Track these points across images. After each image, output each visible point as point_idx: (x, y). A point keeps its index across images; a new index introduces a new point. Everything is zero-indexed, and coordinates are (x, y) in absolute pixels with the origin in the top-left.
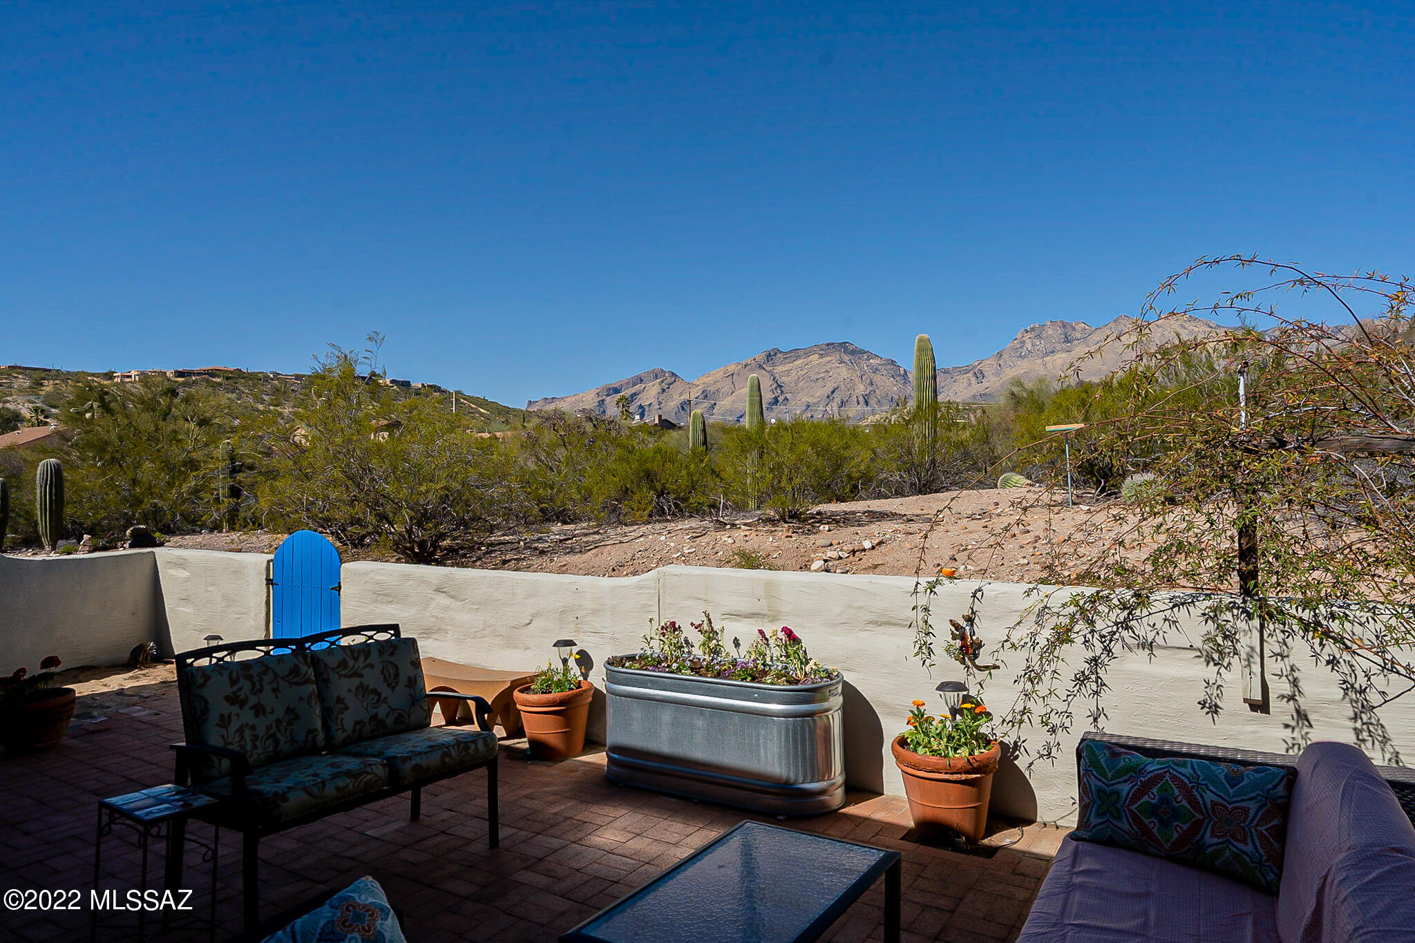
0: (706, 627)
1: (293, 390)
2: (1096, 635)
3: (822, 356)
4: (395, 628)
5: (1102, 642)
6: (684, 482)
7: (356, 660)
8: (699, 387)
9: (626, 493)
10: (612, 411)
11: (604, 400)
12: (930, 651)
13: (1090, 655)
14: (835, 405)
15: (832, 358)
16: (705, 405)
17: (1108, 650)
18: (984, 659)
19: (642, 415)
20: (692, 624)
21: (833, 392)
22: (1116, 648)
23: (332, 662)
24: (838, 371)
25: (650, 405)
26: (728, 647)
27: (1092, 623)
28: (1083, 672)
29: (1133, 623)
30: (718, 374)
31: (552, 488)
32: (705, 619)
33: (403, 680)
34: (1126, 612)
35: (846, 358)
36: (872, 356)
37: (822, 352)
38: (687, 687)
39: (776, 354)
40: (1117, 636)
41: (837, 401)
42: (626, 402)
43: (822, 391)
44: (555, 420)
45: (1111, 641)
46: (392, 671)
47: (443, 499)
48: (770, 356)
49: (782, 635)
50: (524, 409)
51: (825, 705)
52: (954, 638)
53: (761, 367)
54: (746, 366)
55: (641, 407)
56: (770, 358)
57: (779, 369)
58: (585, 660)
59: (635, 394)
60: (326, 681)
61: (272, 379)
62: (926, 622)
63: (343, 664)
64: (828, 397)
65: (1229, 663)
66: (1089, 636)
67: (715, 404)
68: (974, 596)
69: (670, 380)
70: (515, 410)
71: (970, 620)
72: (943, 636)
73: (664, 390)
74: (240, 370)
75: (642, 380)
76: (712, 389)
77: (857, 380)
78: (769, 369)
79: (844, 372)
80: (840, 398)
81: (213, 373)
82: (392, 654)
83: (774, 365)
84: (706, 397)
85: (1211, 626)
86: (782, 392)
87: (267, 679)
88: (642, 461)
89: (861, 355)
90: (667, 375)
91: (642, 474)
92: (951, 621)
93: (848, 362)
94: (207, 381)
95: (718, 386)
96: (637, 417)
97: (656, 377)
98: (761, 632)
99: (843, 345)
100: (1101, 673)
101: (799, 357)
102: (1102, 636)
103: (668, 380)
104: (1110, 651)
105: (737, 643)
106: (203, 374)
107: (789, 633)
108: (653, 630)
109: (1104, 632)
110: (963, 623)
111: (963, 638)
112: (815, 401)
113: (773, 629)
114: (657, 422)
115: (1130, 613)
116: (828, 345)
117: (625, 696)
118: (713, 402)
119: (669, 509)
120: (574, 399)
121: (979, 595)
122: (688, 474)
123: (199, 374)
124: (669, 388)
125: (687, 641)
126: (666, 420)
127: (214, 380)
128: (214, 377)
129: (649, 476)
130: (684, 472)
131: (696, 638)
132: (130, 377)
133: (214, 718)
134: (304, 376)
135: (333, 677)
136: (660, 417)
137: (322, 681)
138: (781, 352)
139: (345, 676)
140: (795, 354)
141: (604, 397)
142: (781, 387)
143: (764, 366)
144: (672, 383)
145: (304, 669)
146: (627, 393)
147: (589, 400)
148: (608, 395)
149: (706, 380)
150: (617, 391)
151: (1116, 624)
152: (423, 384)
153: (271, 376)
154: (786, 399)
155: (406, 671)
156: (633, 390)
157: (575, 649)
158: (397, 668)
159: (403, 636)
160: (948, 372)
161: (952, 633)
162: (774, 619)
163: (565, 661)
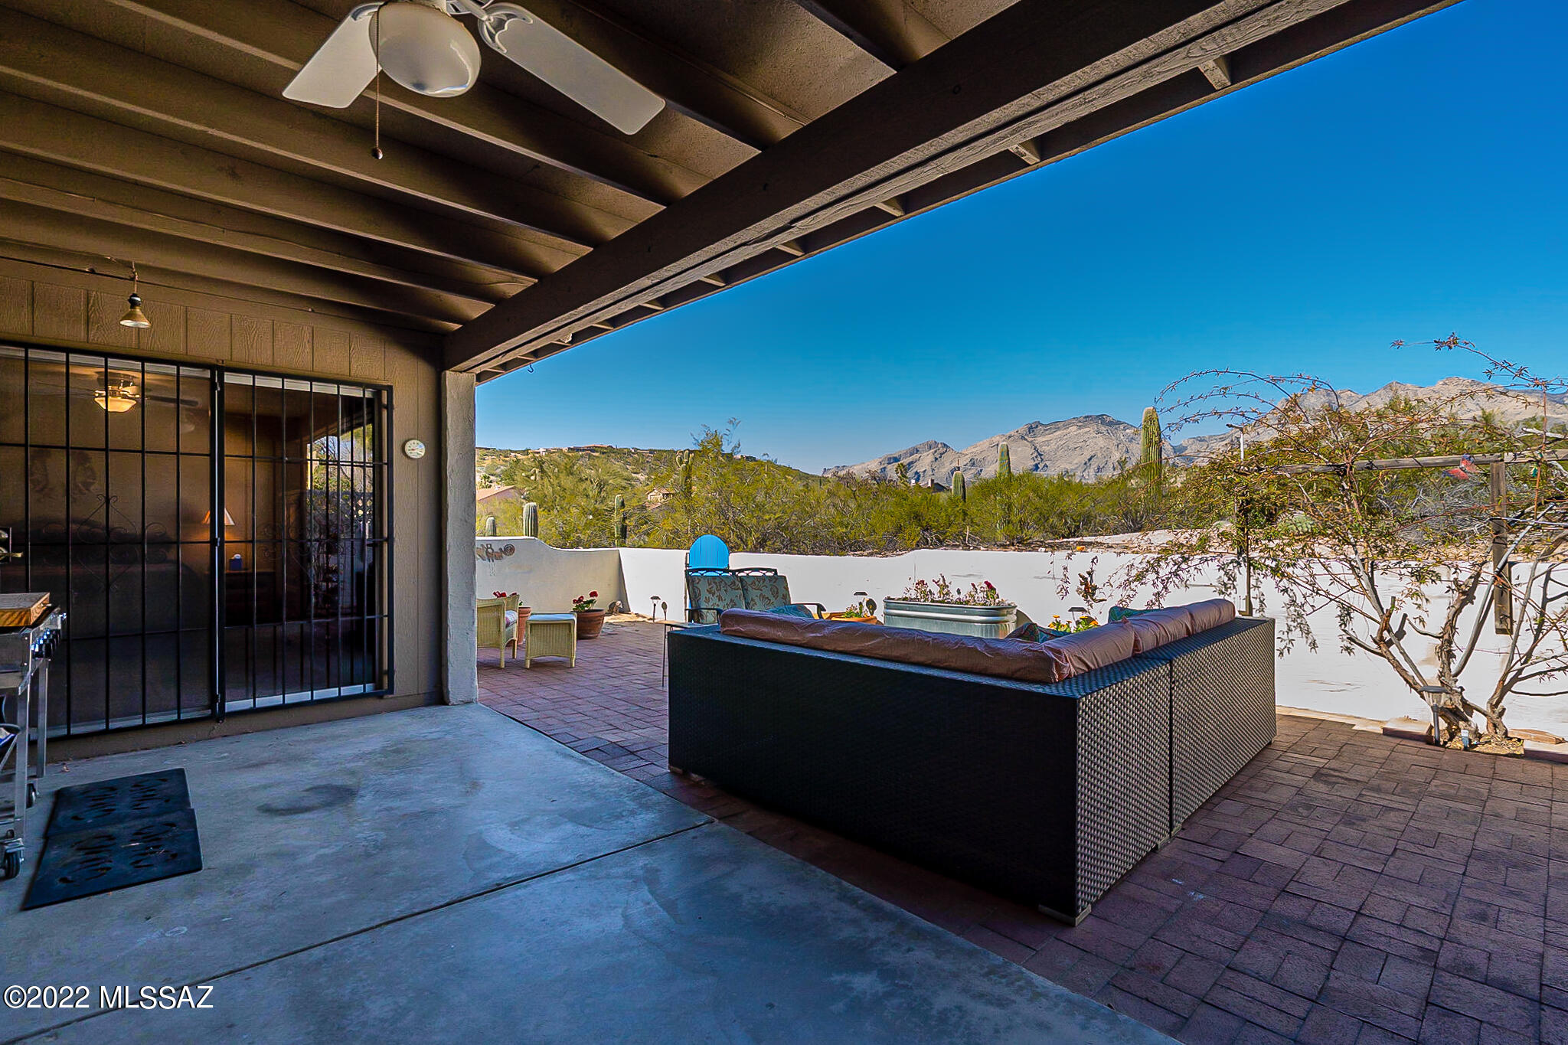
0: (941, 582)
1: (648, 462)
2: (1160, 580)
3: (1080, 427)
4: (775, 571)
5: (1163, 584)
6: (943, 520)
7: (759, 582)
8: (968, 456)
9: (900, 529)
10: (892, 473)
11: (885, 468)
12: (1067, 592)
13: (1156, 591)
14: (1092, 471)
15: (1091, 429)
16: (973, 471)
17: (1165, 588)
18: (1098, 595)
19: (917, 480)
20: (933, 581)
21: (1090, 460)
22: (1170, 586)
23: (749, 582)
24: (1095, 440)
25: (925, 471)
26: (954, 592)
27: (1157, 573)
28: (1152, 601)
29: (1180, 572)
30: (985, 444)
31: (847, 527)
32: (942, 579)
33: (781, 595)
34: (1176, 566)
35: (1103, 429)
36: (1127, 426)
37: (1081, 424)
38: (927, 609)
39: (1037, 426)
40: (1171, 580)
41: (1094, 467)
42: (904, 469)
43: (1080, 459)
44: (848, 480)
45: (1168, 582)
46: (776, 590)
47: (779, 526)
48: (1031, 429)
49: (985, 586)
50: (820, 475)
51: (1006, 618)
52: (1081, 585)
53: (1023, 438)
54: (1010, 437)
55: (917, 473)
56: (1031, 430)
57: (1040, 439)
58: (871, 604)
59: (912, 463)
60: (747, 590)
61: (633, 453)
62: (1065, 575)
63: (754, 583)
64: (1085, 464)
65: (1230, 593)
66: (1156, 580)
67: (981, 470)
68: (1093, 562)
69: (942, 450)
70: (813, 476)
71: (1090, 574)
72: (1075, 583)
73: (936, 459)
74: (611, 447)
75: (917, 451)
76: (979, 457)
77: (1114, 448)
78: (1030, 439)
79: (1101, 442)
80: (1097, 464)
81: (593, 449)
82: (775, 582)
83: (1035, 436)
84: (973, 464)
85: (1222, 572)
86: (1042, 460)
87: (723, 584)
88: (913, 505)
89: (1117, 426)
90: (939, 446)
91: (913, 515)
92: (1079, 574)
93: (1105, 433)
94: (589, 455)
95: (984, 455)
96: (913, 481)
97: (930, 448)
98: (973, 585)
99: (1100, 417)
100: (1161, 601)
101: (1059, 429)
102: (1162, 580)
103: (941, 450)
104: (1167, 588)
105: (959, 592)
106: (586, 450)
107: (989, 585)
108: (912, 585)
109: (1164, 578)
110: (1087, 576)
111: (1086, 585)
112: (1073, 467)
113: (980, 583)
114: (930, 485)
115: (1178, 567)
116: (1086, 417)
117: (894, 616)
118: (979, 469)
119: (932, 541)
120: (860, 467)
121: (1095, 561)
122: (947, 515)
123: (584, 450)
124: (940, 457)
125: (930, 591)
126: (938, 484)
127: (594, 454)
128: (594, 452)
129: (918, 517)
130: (943, 514)
131: (935, 589)
132: (539, 453)
133: (703, 599)
134: (655, 450)
135: (750, 588)
136: (932, 481)
137: (745, 589)
138: (1042, 425)
139: (755, 589)
140: (1055, 426)
141: (886, 465)
142: (1041, 455)
143: (1026, 437)
144: (944, 453)
145: (737, 583)
146: (905, 461)
147: (874, 466)
148: (889, 464)
149: (974, 450)
150: (896, 460)
151: (1170, 573)
152: (742, 456)
153: (633, 451)
154: (1046, 466)
155: (782, 592)
156: (910, 459)
157: (867, 598)
158: (777, 589)
159: (779, 574)
160: (1204, 440)
161: (1081, 582)
162: (980, 577)
163: (860, 604)
